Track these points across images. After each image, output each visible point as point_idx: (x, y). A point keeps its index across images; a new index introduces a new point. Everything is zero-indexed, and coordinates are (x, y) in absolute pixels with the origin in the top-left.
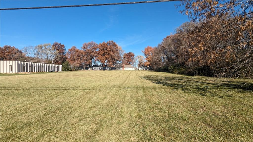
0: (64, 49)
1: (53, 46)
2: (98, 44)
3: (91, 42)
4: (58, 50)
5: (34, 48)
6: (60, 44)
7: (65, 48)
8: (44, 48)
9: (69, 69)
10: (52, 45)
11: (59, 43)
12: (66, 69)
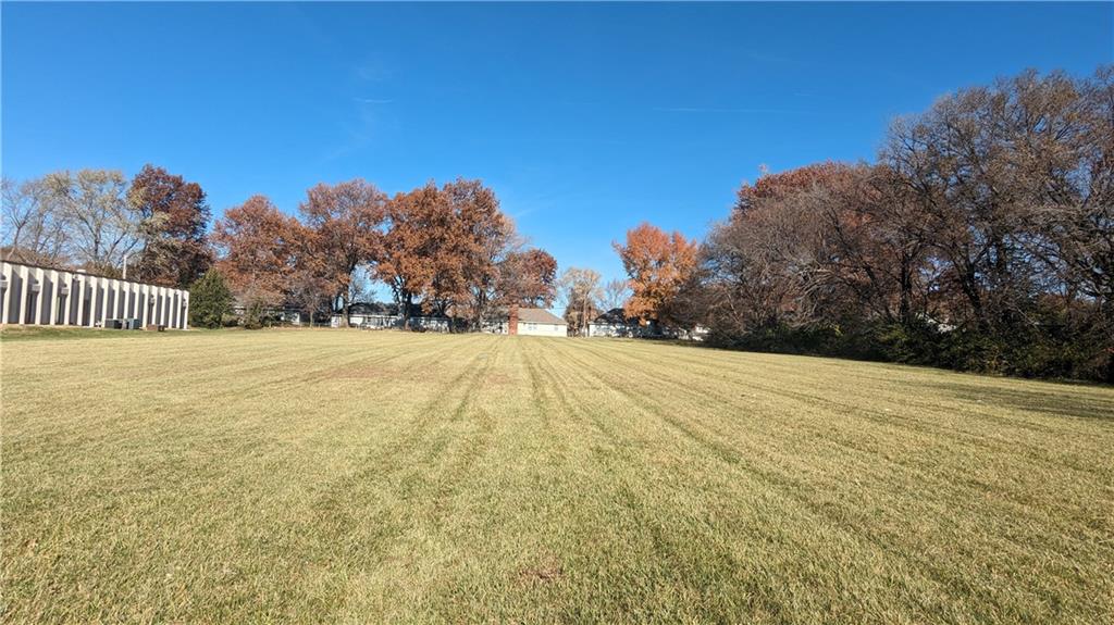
0: (199, 210)
1: (138, 185)
2: (391, 197)
3: (355, 183)
4: (164, 208)
5: (15, 189)
6: (178, 183)
7: (207, 202)
8: (78, 192)
9: (226, 317)
10: (129, 178)
11: (172, 172)
12: (209, 314)
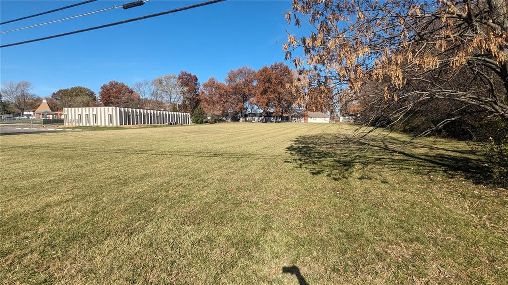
0: (197, 84)
1: (179, 78)
2: (256, 72)
3: (243, 68)
4: (187, 85)
5: (150, 84)
6: (190, 75)
7: (199, 81)
8: (164, 83)
9: (205, 120)
10: (177, 76)
11: (188, 73)
12: (200, 119)
